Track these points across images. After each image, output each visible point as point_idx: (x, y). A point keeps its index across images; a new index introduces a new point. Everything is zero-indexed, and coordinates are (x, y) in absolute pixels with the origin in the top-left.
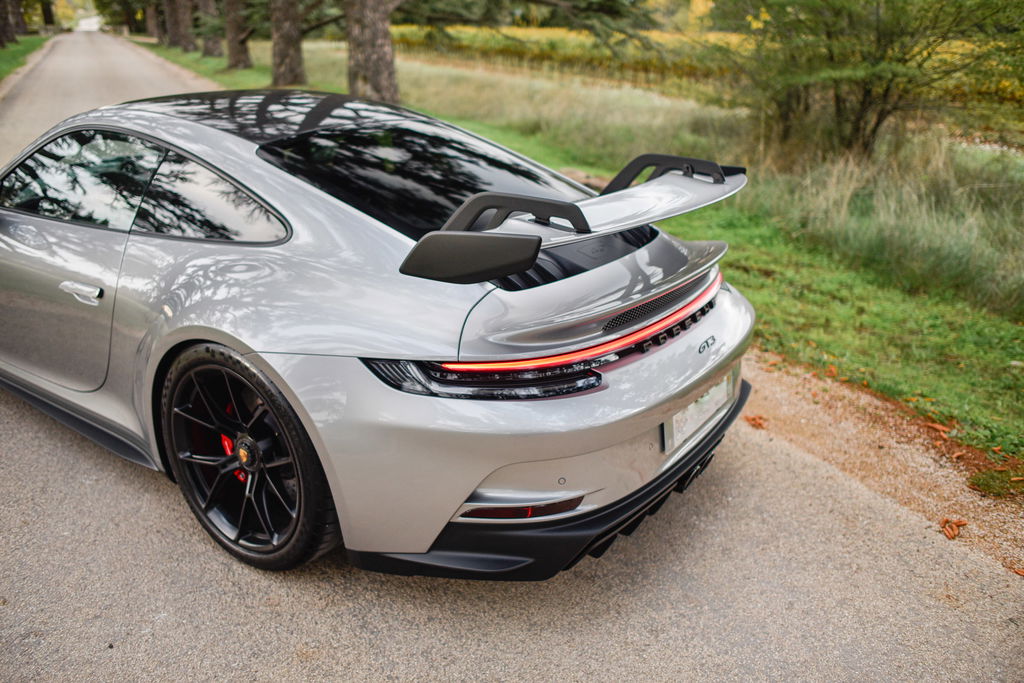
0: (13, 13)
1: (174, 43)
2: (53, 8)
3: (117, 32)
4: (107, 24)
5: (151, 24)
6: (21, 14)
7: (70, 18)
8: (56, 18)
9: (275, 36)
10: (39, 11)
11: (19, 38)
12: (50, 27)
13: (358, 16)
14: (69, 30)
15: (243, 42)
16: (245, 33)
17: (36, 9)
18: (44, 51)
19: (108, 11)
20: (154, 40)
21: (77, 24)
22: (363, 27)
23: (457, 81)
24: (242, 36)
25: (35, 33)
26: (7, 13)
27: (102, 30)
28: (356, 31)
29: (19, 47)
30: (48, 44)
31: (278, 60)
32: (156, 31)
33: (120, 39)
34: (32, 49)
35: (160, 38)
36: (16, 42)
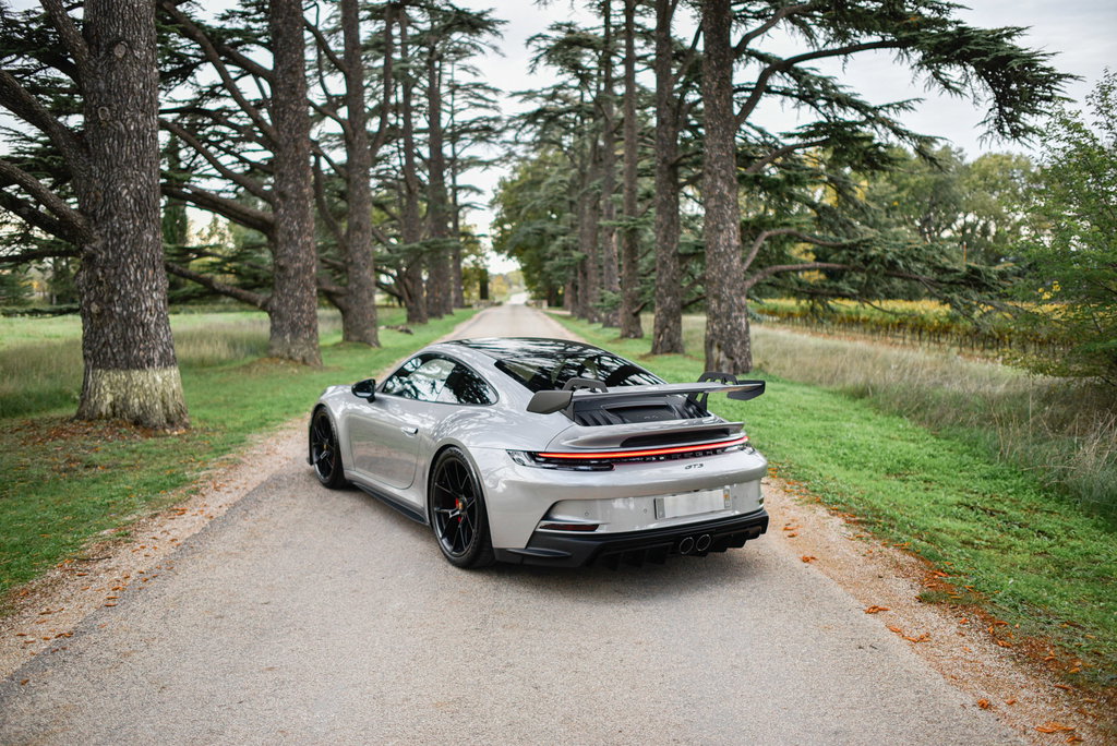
0: (455, 290)
1: (582, 316)
2: (489, 285)
3: (538, 306)
4: (532, 298)
5: (567, 299)
6: (461, 291)
7: (504, 294)
8: (490, 294)
9: (657, 309)
10: (478, 288)
11: (455, 311)
12: (483, 301)
13: (716, 292)
14: (499, 304)
15: (636, 315)
16: (639, 306)
17: (475, 286)
18: (471, 321)
19: (534, 287)
20: (568, 313)
21: (509, 299)
22: (720, 301)
23: (834, 352)
24: (635, 310)
25: (470, 306)
26: (450, 291)
27: (527, 304)
28: (714, 304)
29: (454, 319)
30: (476, 316)
31: (658, 331)
32: (570, 305)
33: (539, 312)
34: (463, 319)
35: (573, 311)
36: (451, 313)
